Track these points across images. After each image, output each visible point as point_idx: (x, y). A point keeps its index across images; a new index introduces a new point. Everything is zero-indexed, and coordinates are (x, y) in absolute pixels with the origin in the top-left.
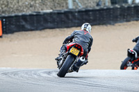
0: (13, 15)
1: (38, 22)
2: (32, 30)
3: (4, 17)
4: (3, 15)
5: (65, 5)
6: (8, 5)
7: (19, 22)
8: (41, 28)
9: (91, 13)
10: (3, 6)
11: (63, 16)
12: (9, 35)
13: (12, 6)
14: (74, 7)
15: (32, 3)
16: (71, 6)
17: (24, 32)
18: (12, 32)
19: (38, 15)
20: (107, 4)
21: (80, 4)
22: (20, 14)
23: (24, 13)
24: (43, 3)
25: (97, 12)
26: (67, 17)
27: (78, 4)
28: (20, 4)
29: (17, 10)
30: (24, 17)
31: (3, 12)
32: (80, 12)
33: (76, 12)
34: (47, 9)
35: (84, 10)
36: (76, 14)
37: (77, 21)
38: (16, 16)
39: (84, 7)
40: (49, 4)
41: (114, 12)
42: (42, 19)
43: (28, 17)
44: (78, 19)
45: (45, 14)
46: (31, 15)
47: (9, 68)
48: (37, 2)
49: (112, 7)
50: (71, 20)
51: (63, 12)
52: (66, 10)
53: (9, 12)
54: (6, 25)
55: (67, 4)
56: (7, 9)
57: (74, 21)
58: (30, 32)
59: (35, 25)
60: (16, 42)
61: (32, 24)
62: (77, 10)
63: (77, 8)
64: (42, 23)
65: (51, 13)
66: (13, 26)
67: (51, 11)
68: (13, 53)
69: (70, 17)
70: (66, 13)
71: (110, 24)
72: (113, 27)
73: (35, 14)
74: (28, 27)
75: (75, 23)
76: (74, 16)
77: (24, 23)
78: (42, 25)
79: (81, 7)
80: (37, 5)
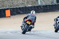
0: (15, 7)
1: (26, 10)
2: (23, 14)
3: (11, 9)
4: (11, 7)
5: (37, 3)
6: (13, 3)
7: (18, 10)
8: (27, 13)
9: (48, 7)
10: (11, 4)
11: (36, 8)
12: (13, 16)
13: (15, 4)
14: (41, 4)
15: (23, 2)
16: (39, 4)
17: (20, 15)
18: (15, 15)
19: (26, 8)
20: (55, 3)
21: (43, 3)
22: (18, 7)
23: (20, 7)
24: (28, 2)
25: (51, 6)
26: (38, 8)
27: (42, 3)
28: (18, 3)
29: (17, 5)
30: (20, 8)
31: (11, 6)
32: (43, 6)
33: (42, 6)
34: (30, 5)
35: (45, 5)
36: (42, 7)
37: (42, 10)
38: (16, 8)
39: (45, 4)
40: (30, 3)
41: (58, 6)
42: (27, 9)
43: (21, 8)
44: (43, 9)
45: (29, 7)
46: (23, 8)
47: (13, 30)
48: (25, 2)
49: (57, 4)
50: (40, 10)
51: (36, 6)
52: (38, 5)
53: (13, 6)
54: (12, 12)
55: (38, 3)
56: (13, 5)
57: (41, 10)
58: (22, 15)
59: (24, 12)
60: (17, 19)
61: (23, 11)
62: (42, 5)
63: (42, 4)
64: (27, 11)
65: (31, 7)
66: (15, 12)
67: (31, 6)
68: (15, 24)
69: (39, 8)
70: (37, 7)
71: (56, 11)
72: (57, 12)
73: (24, 7)
74: (21, 12)
75: (41, 11)
76: (41, 8)
77: (19, 11)
78: (27, 12)
79: (44, 4)
80: (25, 3)
